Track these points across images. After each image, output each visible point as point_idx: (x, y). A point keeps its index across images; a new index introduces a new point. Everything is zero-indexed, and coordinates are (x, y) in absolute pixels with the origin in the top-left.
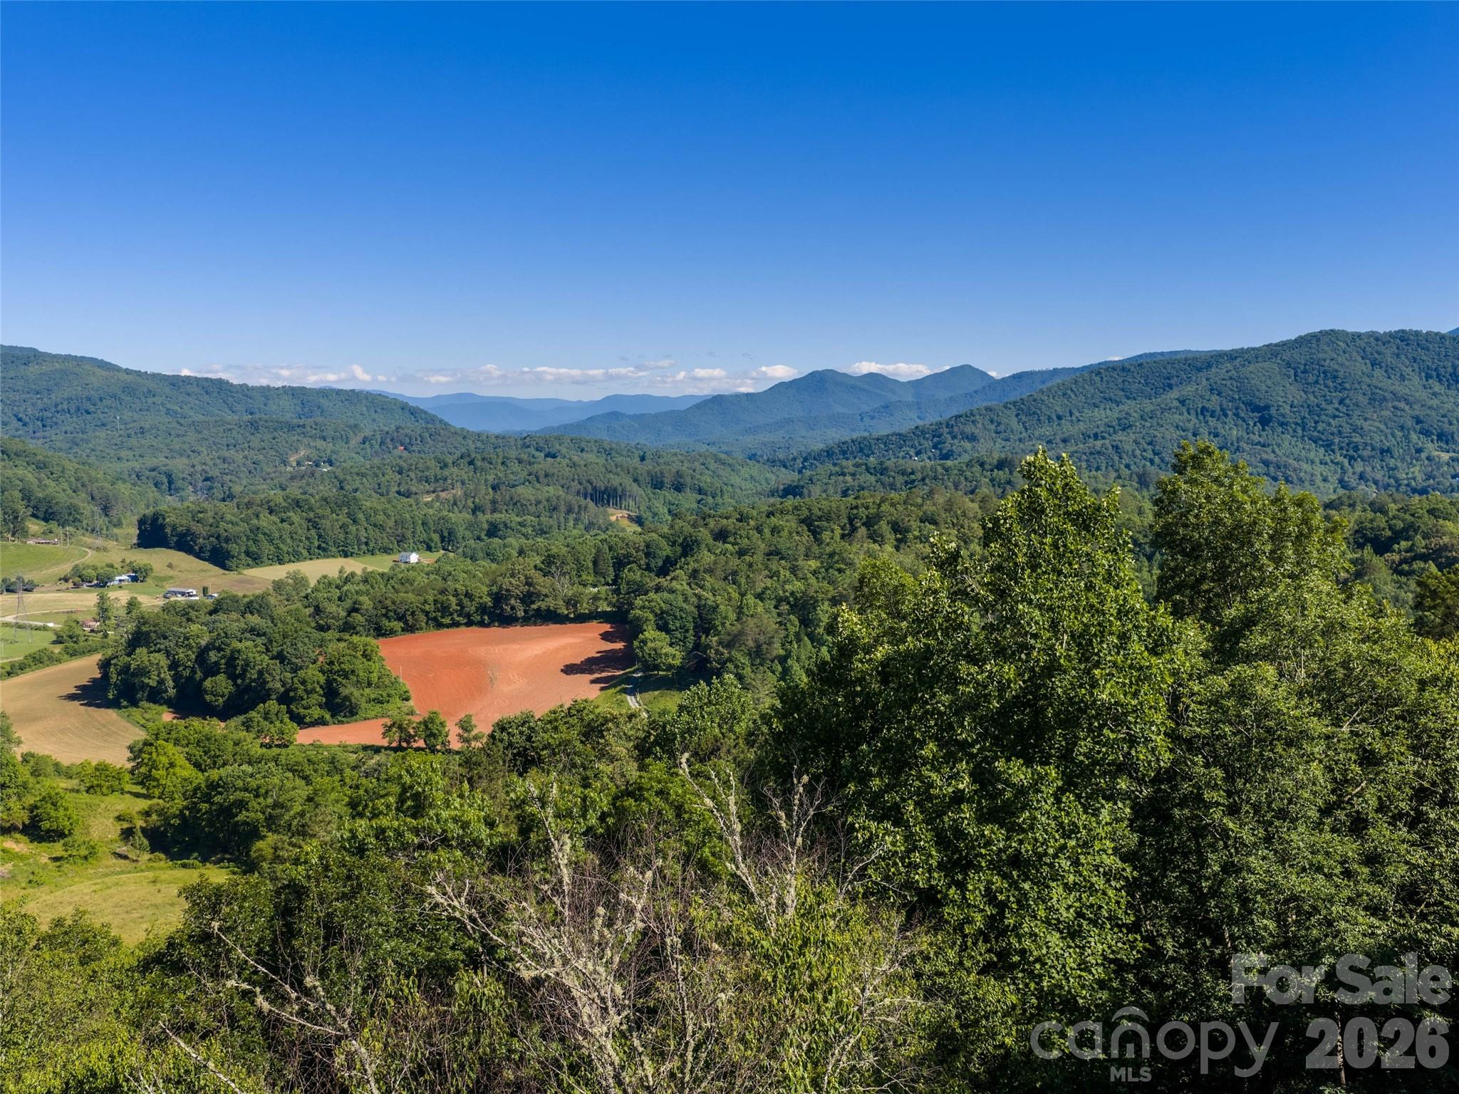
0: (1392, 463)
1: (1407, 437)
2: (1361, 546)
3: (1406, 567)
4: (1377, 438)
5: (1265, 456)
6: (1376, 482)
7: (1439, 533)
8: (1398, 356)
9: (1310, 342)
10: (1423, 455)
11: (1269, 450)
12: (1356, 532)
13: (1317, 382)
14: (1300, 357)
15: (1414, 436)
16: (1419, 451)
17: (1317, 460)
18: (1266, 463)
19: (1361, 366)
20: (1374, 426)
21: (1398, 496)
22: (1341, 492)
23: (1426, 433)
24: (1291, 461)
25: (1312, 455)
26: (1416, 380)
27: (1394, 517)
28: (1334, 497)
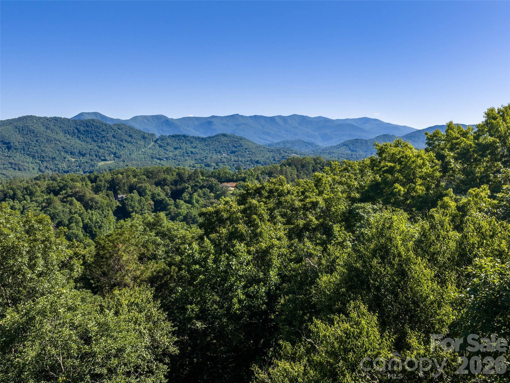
0: (56, 162)
1: (60, 153)
2: (49, 193)
3: (65, 200)
4: (50, 154)
5: (10, 161)
6: (51, 169)
7: (75, 187)
8: (55, 125)
9: (23, 119)
10: (66, 160)
11: (12, 158)
12: (47, 188)
13: (27, 134)
14: (20, 124)
15: (62, 153)
16: (65, 158)
17: (30, 162)
18: (11, 164)
19: (42, 129)
20: (49, 150)
21: (60, 174)
22: (40, 173)
23: (66, 152)
24: (20, 162)
25: (28, 160)
26: (62, 134)
27: (60, 182)
28: (37, 175)
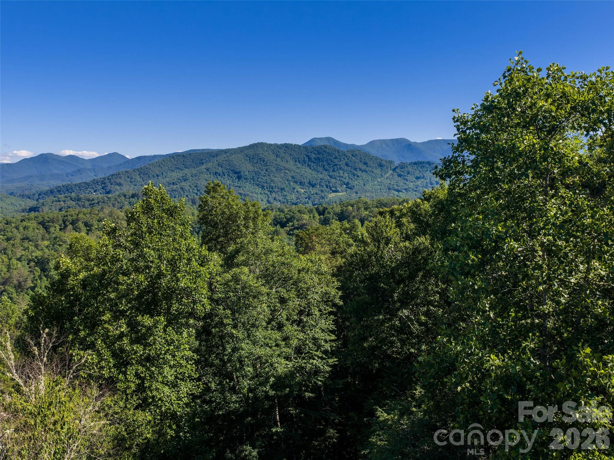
0: (285, 193)
1: (289, 184)
2: (276, 225)
3: (291, 232)
4: (280, 184)
5: (240, 191)
6: (280, 201)
7: (302, 219)
8: (285, 153)
9: (254, 147)
10: (295, 190)
11: (241, 189)
12: (274, 220)
13: (257, 162)
14: (251, 152)
15: (292, 183)
16: (294, 189)
17: (259, 193)
18: (241, 194)
19: (272, 157)
20: (278, 180)
21: (287, 206)
22: (268, 205)
23: (296, 182)
24: (249, 193)
25: (257, 191)
26: (292, 162)
27: (287, 214)
28: (266, 207)
